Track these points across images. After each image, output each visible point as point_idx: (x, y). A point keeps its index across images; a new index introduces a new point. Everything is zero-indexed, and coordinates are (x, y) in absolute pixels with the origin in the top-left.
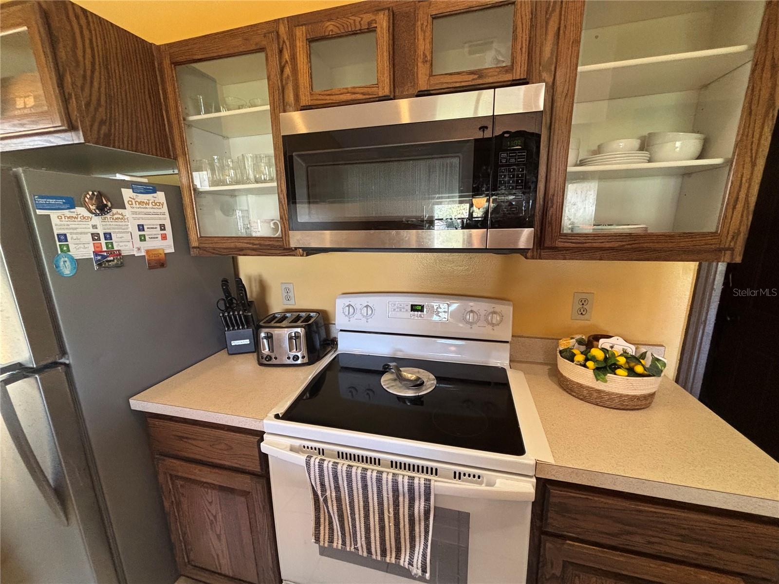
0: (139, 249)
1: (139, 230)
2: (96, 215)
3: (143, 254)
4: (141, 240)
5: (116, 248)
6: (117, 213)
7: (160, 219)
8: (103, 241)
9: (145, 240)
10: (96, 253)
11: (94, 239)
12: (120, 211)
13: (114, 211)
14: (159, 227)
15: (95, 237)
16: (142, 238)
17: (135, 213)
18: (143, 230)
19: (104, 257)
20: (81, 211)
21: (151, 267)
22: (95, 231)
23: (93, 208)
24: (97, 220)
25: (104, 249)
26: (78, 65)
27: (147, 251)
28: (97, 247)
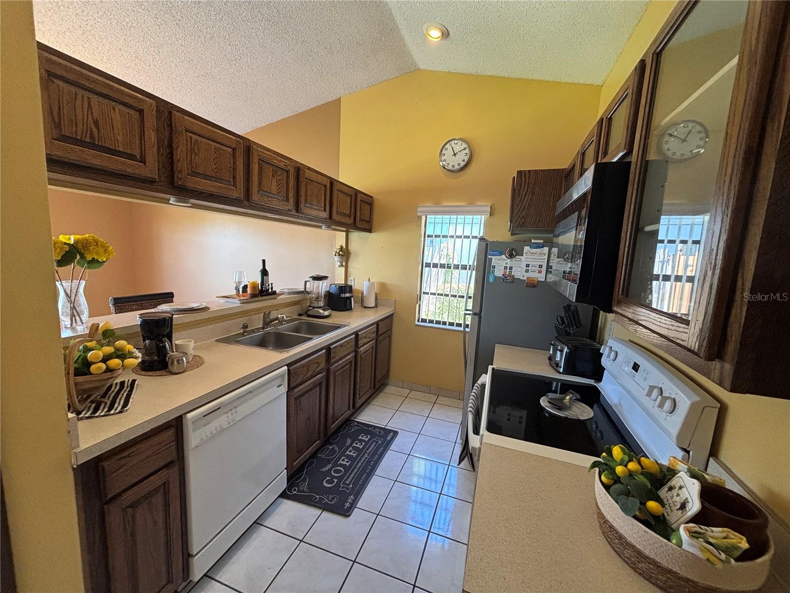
0: (523, 276)
1: (526, 267)
2: (508, 258)
3: (525, 279)
4: (526, 272)
5: (512, 274)
6: (518, 258)
7: (540, 262)
8: (508, 270)
9: (528, 272)
10: (503, 275)
11: (505, 269)
12: (520, 257)
13: (517, 257)
14: (538, 266)
15: (506, 268)
16: (527, 271)
17: (526, 258)
18: (529, 267)
19: (506, 277)
20: (503, 256)
21: (527, 286)
22: (506, 265)
23: (507, 255)
24: (508, 261)
25: (508, 274)
26: (519, 195)
27: (528, 278)
28: (505, 272)
